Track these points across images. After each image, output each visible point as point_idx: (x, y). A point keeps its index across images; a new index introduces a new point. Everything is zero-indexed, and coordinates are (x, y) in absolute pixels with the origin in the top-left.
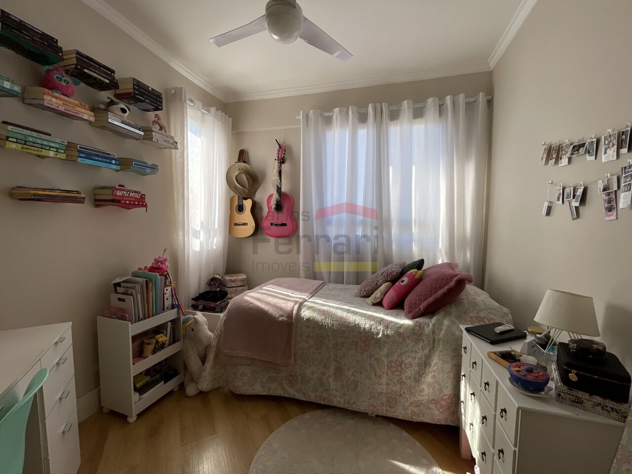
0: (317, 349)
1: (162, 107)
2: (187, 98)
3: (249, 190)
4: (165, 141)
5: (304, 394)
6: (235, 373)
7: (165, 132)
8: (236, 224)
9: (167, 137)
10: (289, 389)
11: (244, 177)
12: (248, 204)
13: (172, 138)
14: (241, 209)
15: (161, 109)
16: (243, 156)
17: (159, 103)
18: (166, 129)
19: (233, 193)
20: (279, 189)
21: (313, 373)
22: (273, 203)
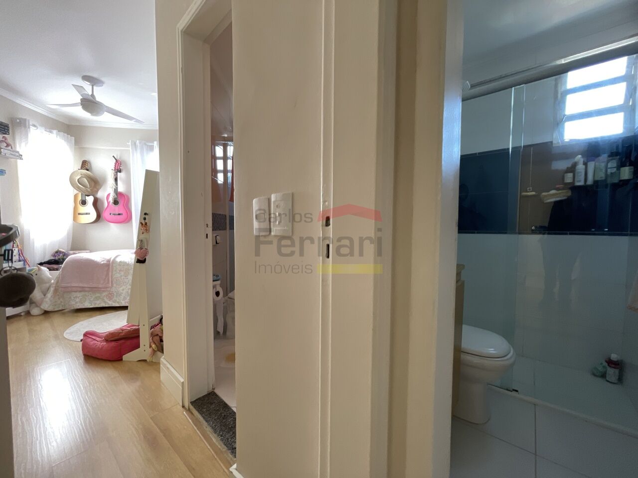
0: (126, 277)
1: (9, 132)
2: (31, 124)
3: (91, 190)
4: (12, 154)
5: (118, 302)
6: (70, 298)
7: (12, 148)
8: (79, 214)
9: (13, 151)
10: (109, 302)
11: (85, 180)
12: (90, 200)
13: (18, 152)
14: (84, 203)
15: (9, 134)
16: (85, 165)
17: (6, 131)
18: (13, 146)
19: (76, 192)
20: (116, 190)
21: (123, 290)
22: (111, 200)
